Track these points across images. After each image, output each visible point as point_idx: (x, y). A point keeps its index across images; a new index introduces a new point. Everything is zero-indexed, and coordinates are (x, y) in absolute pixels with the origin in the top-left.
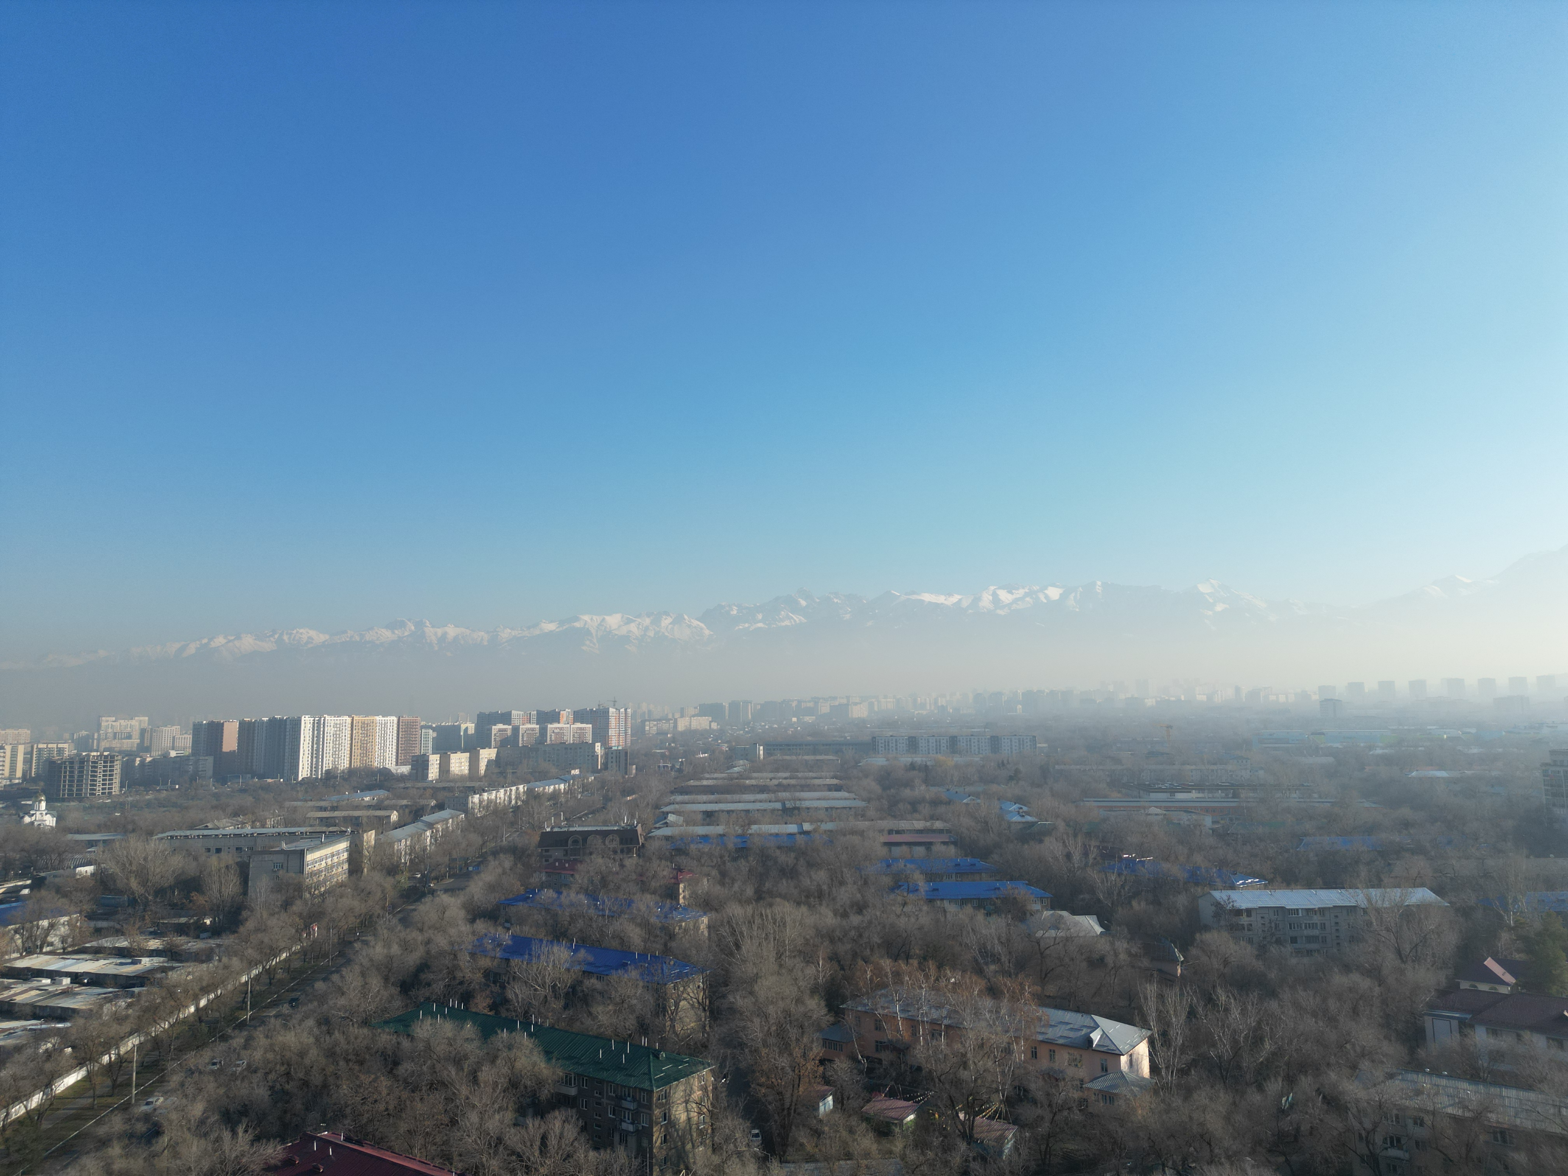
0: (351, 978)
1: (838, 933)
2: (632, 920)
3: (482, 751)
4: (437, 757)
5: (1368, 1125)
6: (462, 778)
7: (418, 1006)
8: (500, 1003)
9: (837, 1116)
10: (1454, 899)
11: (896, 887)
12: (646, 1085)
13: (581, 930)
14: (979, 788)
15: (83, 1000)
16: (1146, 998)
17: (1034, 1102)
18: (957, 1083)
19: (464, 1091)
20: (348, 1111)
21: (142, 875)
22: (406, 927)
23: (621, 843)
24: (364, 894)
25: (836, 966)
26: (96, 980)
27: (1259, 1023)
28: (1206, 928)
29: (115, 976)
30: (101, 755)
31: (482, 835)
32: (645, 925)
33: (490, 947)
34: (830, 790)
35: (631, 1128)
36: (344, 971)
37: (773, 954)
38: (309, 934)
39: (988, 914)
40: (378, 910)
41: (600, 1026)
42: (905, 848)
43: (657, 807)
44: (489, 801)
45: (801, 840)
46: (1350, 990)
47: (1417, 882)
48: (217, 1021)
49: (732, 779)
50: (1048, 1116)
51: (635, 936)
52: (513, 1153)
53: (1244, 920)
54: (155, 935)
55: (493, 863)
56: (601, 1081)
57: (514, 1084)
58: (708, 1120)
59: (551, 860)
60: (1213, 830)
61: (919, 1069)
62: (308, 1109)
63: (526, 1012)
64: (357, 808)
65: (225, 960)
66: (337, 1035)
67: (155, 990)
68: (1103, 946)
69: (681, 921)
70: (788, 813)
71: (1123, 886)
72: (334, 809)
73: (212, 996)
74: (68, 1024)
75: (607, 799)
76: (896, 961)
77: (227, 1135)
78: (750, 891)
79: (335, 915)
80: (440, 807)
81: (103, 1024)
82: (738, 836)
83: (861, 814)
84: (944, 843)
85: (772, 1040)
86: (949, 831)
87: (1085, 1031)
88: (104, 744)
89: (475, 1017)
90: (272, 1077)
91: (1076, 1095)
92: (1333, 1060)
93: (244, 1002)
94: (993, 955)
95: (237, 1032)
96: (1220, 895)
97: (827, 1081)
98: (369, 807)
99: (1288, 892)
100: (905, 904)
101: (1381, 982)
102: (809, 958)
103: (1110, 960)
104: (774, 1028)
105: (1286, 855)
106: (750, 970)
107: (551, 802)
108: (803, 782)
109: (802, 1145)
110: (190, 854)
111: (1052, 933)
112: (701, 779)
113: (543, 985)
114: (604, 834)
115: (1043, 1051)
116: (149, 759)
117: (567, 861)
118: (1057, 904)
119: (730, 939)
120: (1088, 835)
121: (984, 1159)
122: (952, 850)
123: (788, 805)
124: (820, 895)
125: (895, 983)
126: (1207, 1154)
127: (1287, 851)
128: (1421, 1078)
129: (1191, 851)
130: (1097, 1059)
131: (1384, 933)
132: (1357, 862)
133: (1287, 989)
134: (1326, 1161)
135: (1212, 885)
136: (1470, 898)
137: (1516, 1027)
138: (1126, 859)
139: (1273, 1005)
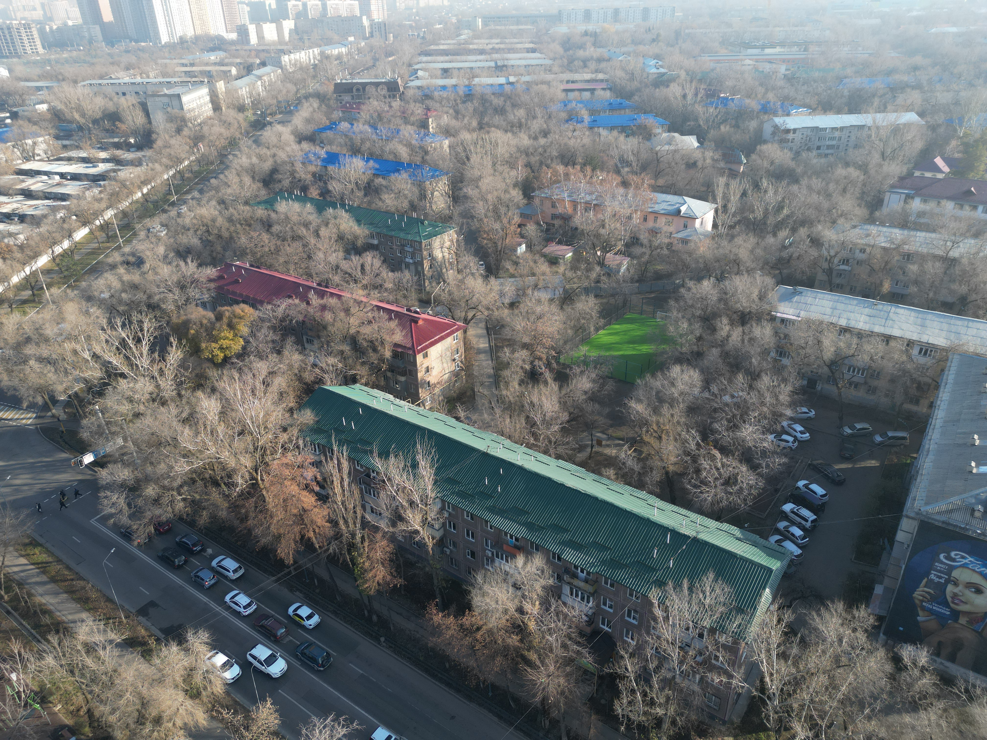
0: (231, 176)
1: (531, 150)
2: (401, 142)
3: (284, 22)
4: (254, 26)
5: (832, 253)
6: (274, 43)
7: (276, 194)
8: (325, 193)
9: (527, 255)
10: (929, 119)
11: (569, 120)
12: (418, 239)
13: (369, 149)
14: (630, 48)
15: (71, 188)
16: (718, 186)
17: (642, 245)
18: (598, 236)
19: (313, 241)
20: (248, 251)
21: (79, 109)
22: (258, 146)
23: (388, 90)
24: (227, 124)
25: (529, 170)
26: (75, 177)
27: (783, 199)
28: (765, 142)
29: (86, 175)
30: (20, 23)
31: (295, 84)
32: (409, 145)
33: (313, 159)
34: (528, 52)
35: (411, 261)
36: (226, 173)
37: (491, 163)
38: (198, 150)
39: (627, 136)
40: (238, 135)
41: (387, 206)
42: (577, 93)
43: (410, 65)
44: (296, 61)
45: (508, 88)
46: (845, 178)
47: (908, 109)
48: (157, 202)
49: (460, 44)
50: (648, 252)
51: (404, 153)
52: (346, 273)
53: (791, 136)
54: (103, 148)
55: (306, 105)
56: (391, 237)
57: (341, 238)
58: (454, 257)
59: (344, 103)
60: (785, 75)
61: (576, 229)
62: (225, 249)
63: (342, 198)
64: (207, 64)
65: (150, 164)
66: (231, 210)
67: (114, 183)
68: (698, 155)
69: (431, 143)
70: (499, 69)
71: (717, 116)
72: (192, 65)
73: (149, 187)
74: (68, 203)
75: (376, 60)
76: (566, 166)
77: (182, 263)
78: (475, 124)
79: (211, 138)
80: (263, 64)
81: (89, 203)
82: (466, 86)
83: (549, 70)
84: (604, 89)
85: (490, 214)
86: (607, 81)
87: (677, 206)
88: (19, 15)
89: (312, 200)
90: (199, 232)
91: (667, 241)
92: (822, 218)
93: (170, 190)
94: (627, 162)
95: (171, 208)
96: (778, 120)
97: (522, 236)
98: (215, 64)
99: (823, 117)
100: (574, 130)
101: (866, 172)
102: (512, 165)
103: (700, 164)
104: (491, 207)
105: (829, 92)
106: (477, 173)
107: (338, 61)
108: (509, 46)
109: (508, 269)
110: (106, 97)
111: (666, 147)
112: (438, 44)
113: (350, 182)
114: (377, 85)
115: (651, 218)
116: (55, 27)
117: (355, 103)
118: (672, 128)
119: (463, 154)
120: (700, 81)
121: (609, 275)
122: (608, 94)
123: (499, 63)
124: (520, 126)
125: (565, 180)
126: (736, 270)
127: (830, 89)
128: (872, 227)
129: (767, 90)
130: (682, 221)
131: (877, 142)
132: (874, 96)
133: (806, 178)
134: (803, 272)
135: (775, 114)
136: (940, 118)
137: (939, 198)
138: (723, 98)
139: (795, 188)
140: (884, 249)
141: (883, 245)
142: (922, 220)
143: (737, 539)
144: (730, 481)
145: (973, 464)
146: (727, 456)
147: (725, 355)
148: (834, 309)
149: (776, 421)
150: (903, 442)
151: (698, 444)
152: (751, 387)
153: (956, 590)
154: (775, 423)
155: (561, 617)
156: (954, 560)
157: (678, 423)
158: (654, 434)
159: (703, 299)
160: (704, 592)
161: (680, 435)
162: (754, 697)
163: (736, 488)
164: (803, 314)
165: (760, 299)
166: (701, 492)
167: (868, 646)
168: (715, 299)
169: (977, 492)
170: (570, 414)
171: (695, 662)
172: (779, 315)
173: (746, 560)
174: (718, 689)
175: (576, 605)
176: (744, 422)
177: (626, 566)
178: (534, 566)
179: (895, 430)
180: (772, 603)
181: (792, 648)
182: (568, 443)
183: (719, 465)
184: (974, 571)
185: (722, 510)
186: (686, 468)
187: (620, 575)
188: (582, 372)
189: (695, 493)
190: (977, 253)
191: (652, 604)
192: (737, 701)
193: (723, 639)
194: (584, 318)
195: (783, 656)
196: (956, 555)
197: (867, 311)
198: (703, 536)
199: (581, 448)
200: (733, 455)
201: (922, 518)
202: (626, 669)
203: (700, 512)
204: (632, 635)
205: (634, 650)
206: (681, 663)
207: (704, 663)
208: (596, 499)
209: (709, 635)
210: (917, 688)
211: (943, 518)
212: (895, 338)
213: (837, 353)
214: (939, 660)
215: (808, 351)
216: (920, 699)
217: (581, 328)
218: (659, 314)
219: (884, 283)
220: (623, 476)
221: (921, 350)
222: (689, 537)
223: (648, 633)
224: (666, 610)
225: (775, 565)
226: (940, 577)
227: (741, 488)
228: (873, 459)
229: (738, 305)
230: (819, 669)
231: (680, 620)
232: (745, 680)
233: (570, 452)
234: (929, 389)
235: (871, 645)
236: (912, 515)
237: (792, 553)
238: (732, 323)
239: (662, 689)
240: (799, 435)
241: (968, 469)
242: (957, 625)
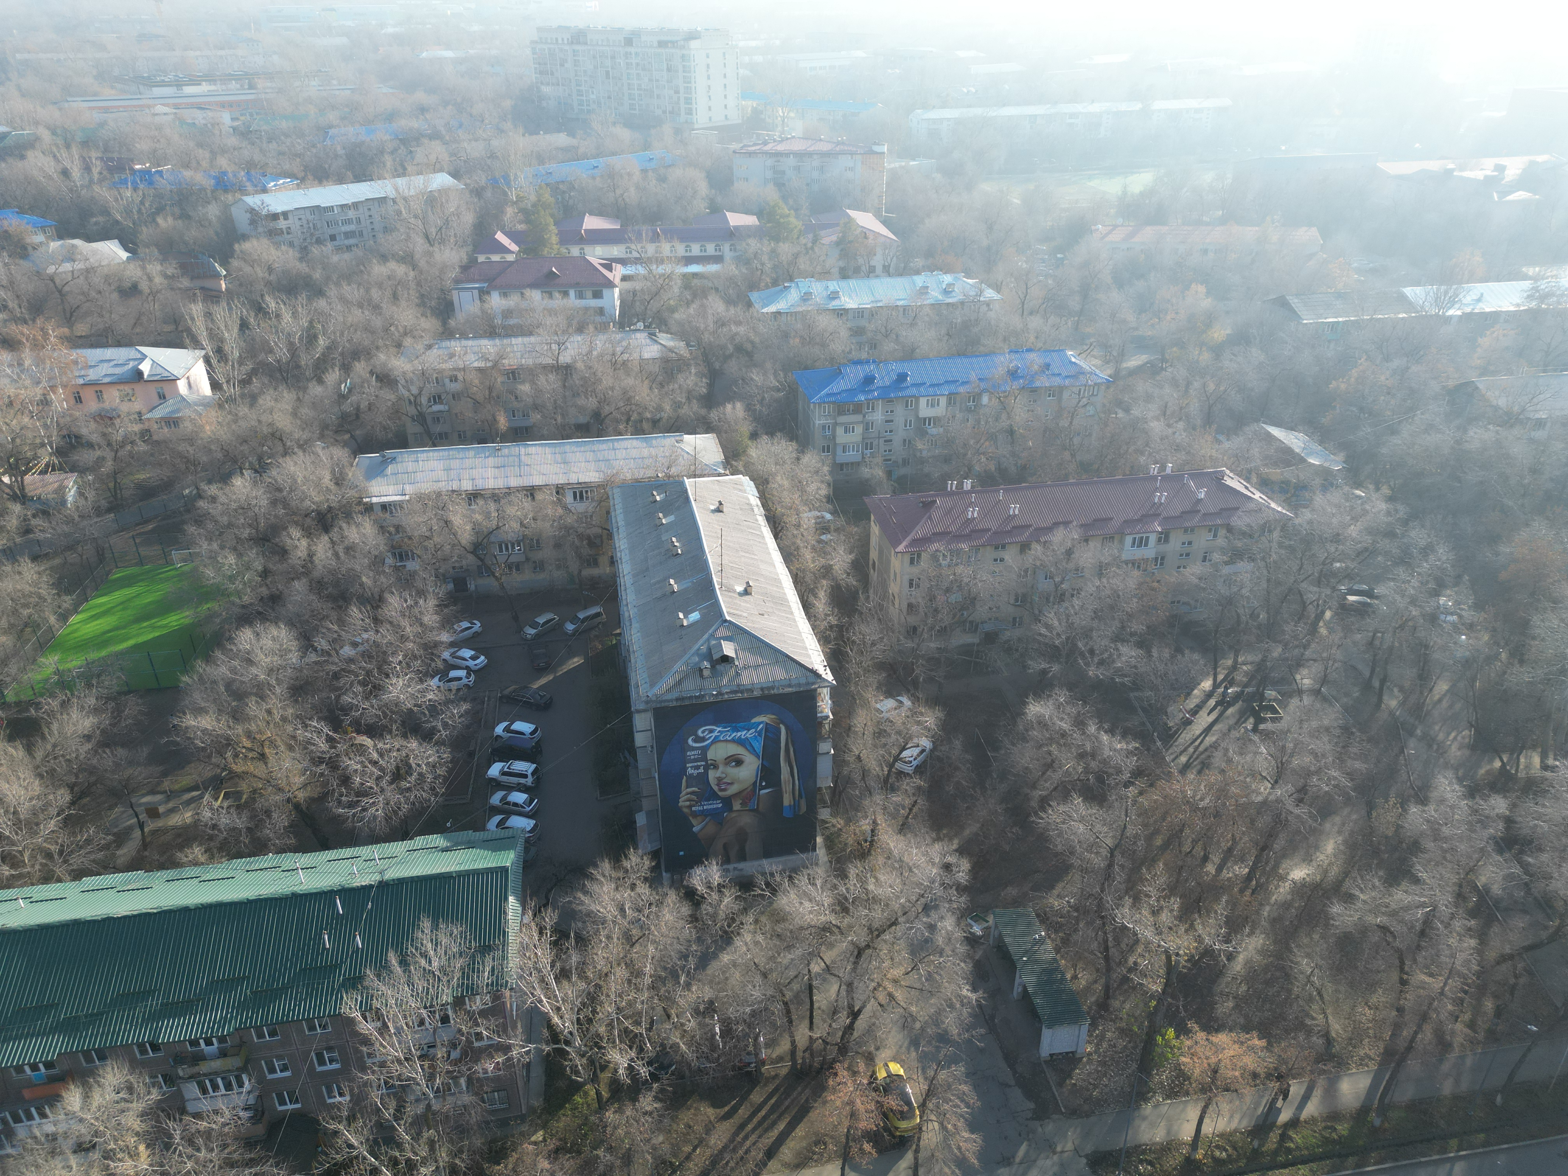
5: (415, 391)
10: (468, 181)
16: (193, 319)
17: (91, 445)
27: (311, 322)
28: (244, 237)
46: (389, 278)
47: (436, 168)
50: (109, 454)
53: (282, 224)
60: (234, 128)
68: (134, 272)
71: (142, 203)
87: (131, 364)
91: (137, 428)
92: (380, 343)
96: (253, 201)
99: (320, 190)
101: (414, 266)
103: (144, 286)
105: (314, 151)
111: (67, 266)
115: (88, 395)
118: (64, 231)
120: (86, 144)
121: (45, 513)
126: (280, 448)
127: (314, 146)
128: (453, 343)
129: (213, 154)
130: (152, 390)
131: (412, 220)
132: (382, 152)
133: (332, 286)
134: (385, 428)
135: (243, 191)
136: (481, 179)
137: (520, 288)
138: (140, 171)
139: (321, 304)
140: (480, 370)
141: (476, 364)
142: (512, 322)
143: (445, 850)
144: (399, 773)
145: (681, 615)
146: (381, 737)
147: (318, 586)
148: (448, 470)
149: (432, 656)
150: (598, 619)
151: (330, 739)
152: (377, 621)
153: (718, 774)
154: (432, 660)
155: (200, 1141)
156: (703, 739)
157: (284, 719)
158: (250, 755)
159: (244, 509)
160: (425, 955)
161: (294, 737)
162: (548, 1054)
163: (413, 779)
164: (409, 489)
165: (337, 484)
166: (364, 810)
167: (655, 897)
168: (265, 503)
169: (696, 647)
170: (71, 787)
171: (451, 1064)
172: (375, 500)
173: (466, 874)
174: (496, 1079)
175: (221, 1105)
176: (387, 676)
177: (285, 988)
178: (109, 1089)
179: (585, 608)
180: (523, 914)
181: (570, 956)
182: (88, 842)
183: (375, 756)
184: (726, 741)
185: (405, 821)
186: (325, 784)
187: (280, 1009)
188: (64, 704)
189: (354, 815)
190: (590, 352)
191: (351, 1022)
192: (528, 1076)
193: (477, 1004)
194: (26, 606)
195: (563, 975)
196: (703, 732)
197: (491, 461)
198: (393, 874)
199: (121, 838)
200: (390, 732)
201: (654, 705)
202: (351, 1146)
203: (375, 839)
204: (339, 1088)
205: (351, 1110)
206: (431, 1078)
207: (464, 1053)
208: (185, 910)
209: (455, 1012)
210: (722, 915)
211: (675, 695)
212: (540, 488)
213: (477, 530)
214: (731, 867)
215: (437, 539)
216: (729, 926)
217: (26, 625)
218: (175, 555)
219: (498, 418)
220: (220, 849)
221: (575, 494)
222: (371, 886)
223: (363, 1069)
224: (378, 1016)
225: (508, 859)
226: (698, 767)
227: (421, 774)
228: (574, 656)
229: (308, 503)
230: (611, 963)
231: (405, 1018)
232: (529, 1041)
233: (100, 855)
234: (602, 542)
235: (657, 894)
236: (642, 707)
237: (523, 830)
238: (308, 533)
239: (416, 1138)
240: (471, 663)
241: (678, 623)
242: (734, 815)
